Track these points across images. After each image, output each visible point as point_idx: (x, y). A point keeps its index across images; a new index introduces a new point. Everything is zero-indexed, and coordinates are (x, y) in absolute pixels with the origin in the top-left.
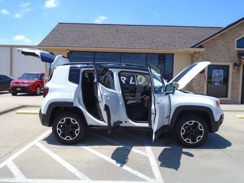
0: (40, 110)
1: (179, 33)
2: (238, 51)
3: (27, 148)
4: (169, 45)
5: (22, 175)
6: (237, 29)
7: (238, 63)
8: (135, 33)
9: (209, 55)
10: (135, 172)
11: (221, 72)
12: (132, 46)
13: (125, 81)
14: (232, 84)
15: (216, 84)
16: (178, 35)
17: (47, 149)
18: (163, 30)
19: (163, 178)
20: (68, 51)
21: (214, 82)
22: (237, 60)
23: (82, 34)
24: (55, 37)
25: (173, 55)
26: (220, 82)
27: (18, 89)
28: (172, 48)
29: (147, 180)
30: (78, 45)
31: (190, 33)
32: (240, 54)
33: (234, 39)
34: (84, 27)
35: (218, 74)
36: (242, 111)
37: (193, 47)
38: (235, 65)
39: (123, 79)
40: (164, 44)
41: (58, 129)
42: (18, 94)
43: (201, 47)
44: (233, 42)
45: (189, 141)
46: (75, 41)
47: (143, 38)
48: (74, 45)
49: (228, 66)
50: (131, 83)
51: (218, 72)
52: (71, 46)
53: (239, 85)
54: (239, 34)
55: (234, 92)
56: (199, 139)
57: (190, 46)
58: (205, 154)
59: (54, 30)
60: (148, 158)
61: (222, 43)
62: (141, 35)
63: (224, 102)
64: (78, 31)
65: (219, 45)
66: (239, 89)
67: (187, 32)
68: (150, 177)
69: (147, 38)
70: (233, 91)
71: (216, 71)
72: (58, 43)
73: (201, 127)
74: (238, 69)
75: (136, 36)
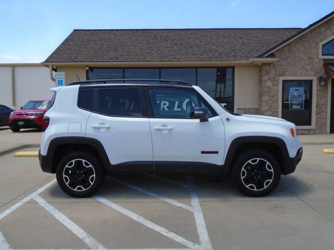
0: (40, 151)
1: (241, 38)
2: (324, 60)
3: (21, 204)
4: (227, 54)
5: (7, 244)
6: (323, 29)
7: (324, 76)
8: (180, 40)
9: (284, 67)
10: (172, 235)
11: (302, 89)
12: (175, 58)
13: (167, 107)
14: (317, 107)
15: (295, 107)
16: (241, 40)
17: (48, 204)
18: (218, 34)
19: (212, 243)
20: (87, 68)
21: (292, 104)
22: (322, 73)
23: (105, 43)
24: (69, 49)
25: (233, 68)
26: (301, 104)
27: (21, 123)
28: (232, 58)
29: (188, 245)
30: (100, 59)
31: (257, 37)
32: (327, 64)
33: (318, 44)
34: (109, 34)
35: (297, 94)
36: (331, 143)
37: (261, 56)
38: (320, 79)
39: (165, 104)
40: (221, 54)
41: (64, 176)
42: (21, 130)
43: (272, 56)
44: (317, 48)
45: (253, 188)
46: (96, 53)
47: (191, 47)
48: (95, 59)
49: (311, 82)
50: (176, 109)
51: (296, 90)
52: (90, 60)
53: (326, 107)
54: (325, 35)
55: (320, 118)
56: (267, 184)
57: (256, 55)
58: (276, 206)
59: (67, 40)
60: (193, 213)
61: (302, 49)
62: (187, 43)
63: (307, 132)
64: (101, 40)
65: (298, 53)
66: (326, 112)
67: (253, 37)
68: (192, 241)
69: (197, 46)
70: (318, 116)
71: (294, 89)
72: (73, 58)
73: (269, 168)
74: (326, 86)
75: (181, 44)
